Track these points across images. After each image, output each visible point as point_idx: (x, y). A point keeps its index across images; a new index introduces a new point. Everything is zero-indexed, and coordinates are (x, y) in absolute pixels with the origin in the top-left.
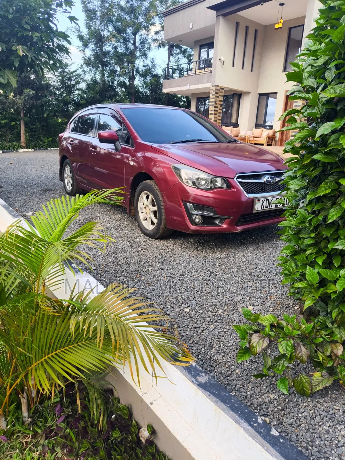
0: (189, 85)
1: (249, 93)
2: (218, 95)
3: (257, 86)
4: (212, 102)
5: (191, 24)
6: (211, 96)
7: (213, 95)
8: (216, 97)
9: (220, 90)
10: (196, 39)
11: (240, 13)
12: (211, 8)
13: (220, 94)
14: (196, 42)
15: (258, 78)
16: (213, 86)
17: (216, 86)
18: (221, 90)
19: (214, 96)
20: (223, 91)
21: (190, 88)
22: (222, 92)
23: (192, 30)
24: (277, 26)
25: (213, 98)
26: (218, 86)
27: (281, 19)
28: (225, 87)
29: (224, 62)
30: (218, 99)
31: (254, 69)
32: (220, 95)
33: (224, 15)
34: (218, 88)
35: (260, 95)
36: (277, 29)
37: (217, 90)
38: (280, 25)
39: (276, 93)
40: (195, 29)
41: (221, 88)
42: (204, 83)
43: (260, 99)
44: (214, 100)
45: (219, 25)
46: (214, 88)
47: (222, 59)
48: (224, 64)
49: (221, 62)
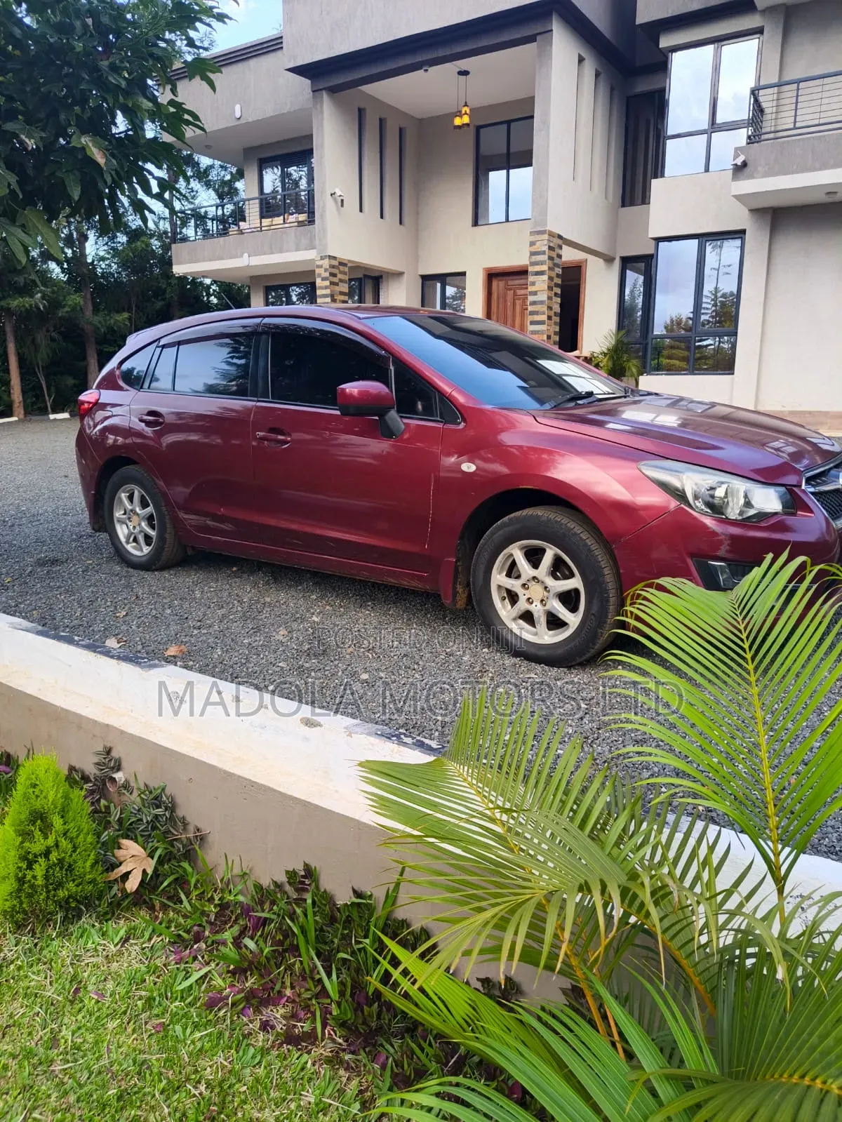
0: (246, 255)
1: (400, 274)
2: (335, 280)
3: (416, 258)
4: (325, 296)
5: (238, 108)
6: (319, 282)
7: (324, 279)
8: (332, 283)
9: (339, 269)
10: (248, 145)
11: (369, 89)
12: (300, 70)
13: (339, 276)
14: (249, 152)
15: (416, 239)
16: (322, 258)
17: (330, 257)
18: (341, 268)
19: (327, 283)
20: (346, 269)
21: (252, 263)
22: (345, 273)
23: (242, 121)
24: (458, 121)
25: (326, 288)
26: (335, 258)
27: (466, 105)
28: (349, 261)
29: (342, 201)
30: (337, 289)
31: (405, 219)
32: (341, 281)
33: (333, 90)
34: (335, 263)
35: (426, 279)
36: (459, 127)
37: (333, 267)
38: (466, 119)
39: (463, 274)
40: (250, 120)
41: (341, 264)
42: (287, 251)
43: (426, 289)
44: (328, 292)
45: (322, 112)
46: (326, 263)
47: (339, 193)
48: (342, 206)
49: (335, 200)
